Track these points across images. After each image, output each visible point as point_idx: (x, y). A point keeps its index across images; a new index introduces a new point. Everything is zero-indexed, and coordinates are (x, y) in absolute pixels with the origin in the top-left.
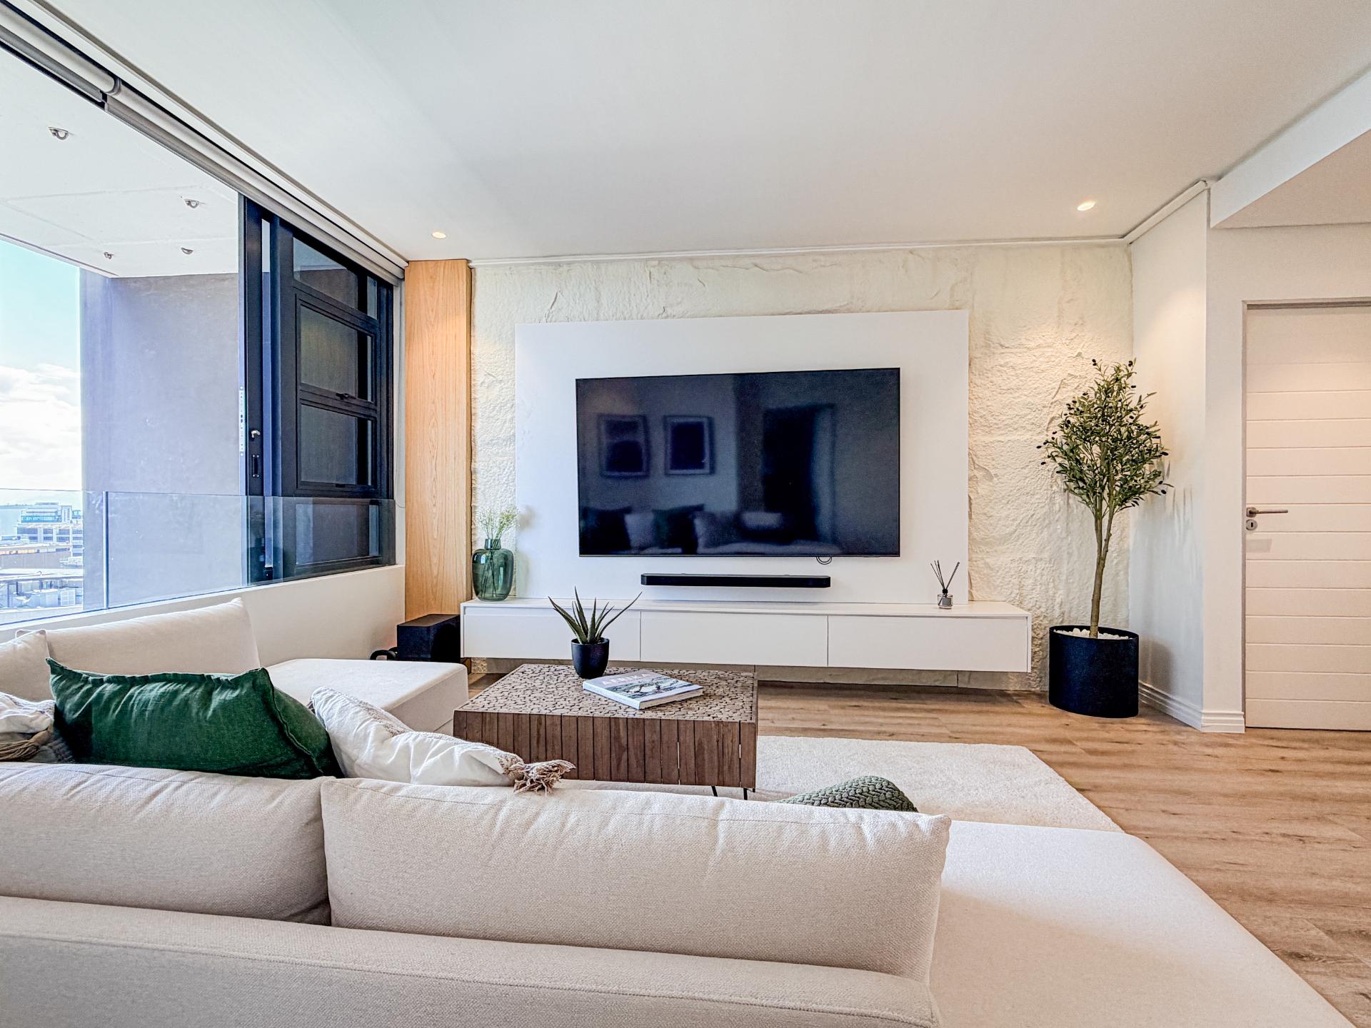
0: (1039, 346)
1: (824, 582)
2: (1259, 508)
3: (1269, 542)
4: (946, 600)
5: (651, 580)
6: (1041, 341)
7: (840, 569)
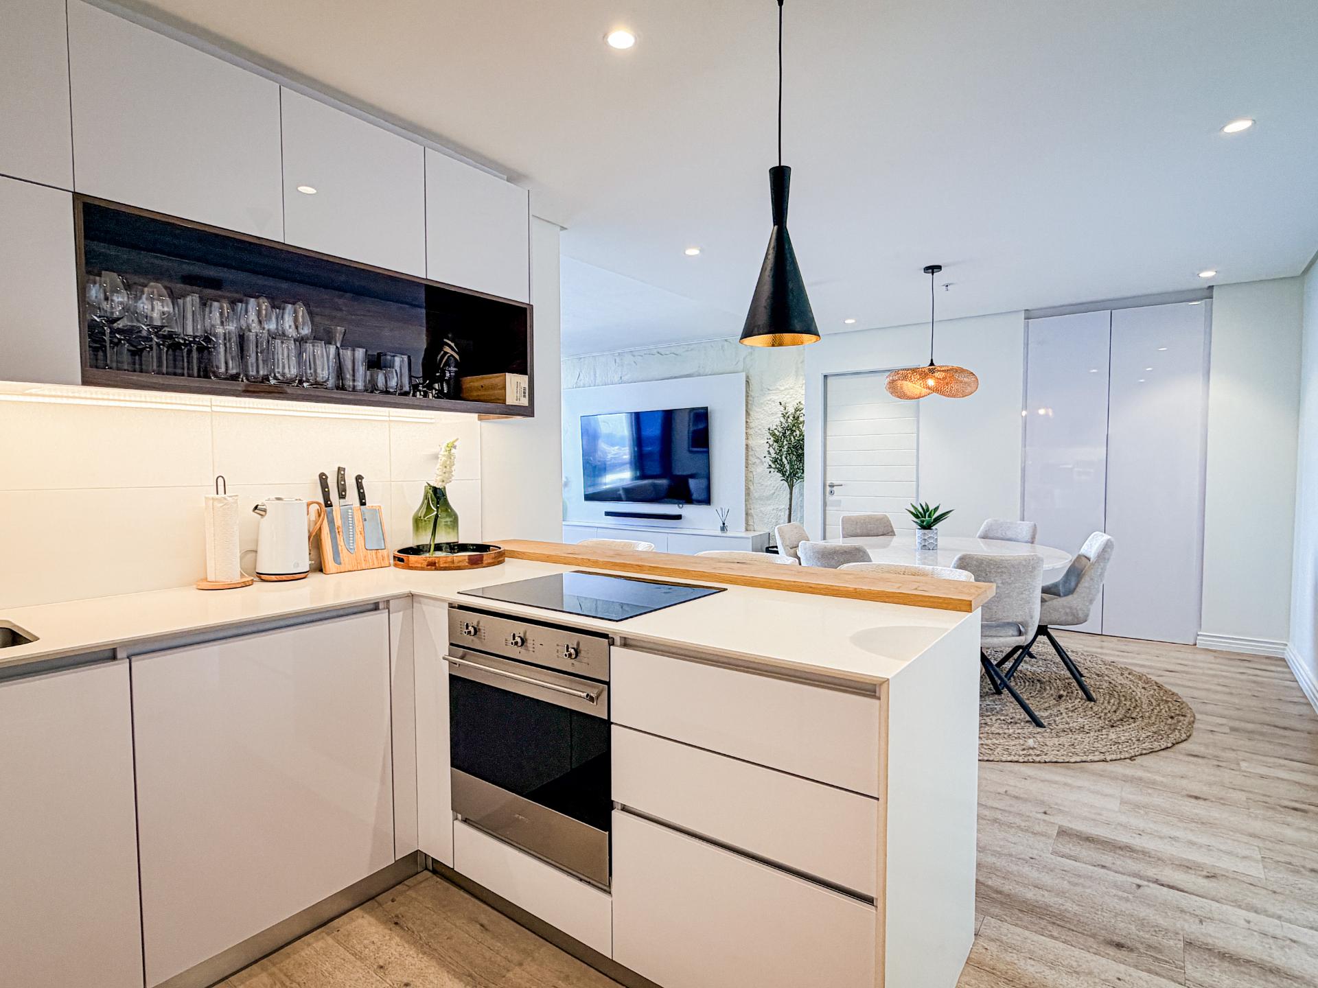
0: (785, 389)
1: (679, 517)
2: (835, 483)
3: (840, 501)
4: (723, 528)
5: (608, 514)
6: (787, 386)
7: (687, 511)
